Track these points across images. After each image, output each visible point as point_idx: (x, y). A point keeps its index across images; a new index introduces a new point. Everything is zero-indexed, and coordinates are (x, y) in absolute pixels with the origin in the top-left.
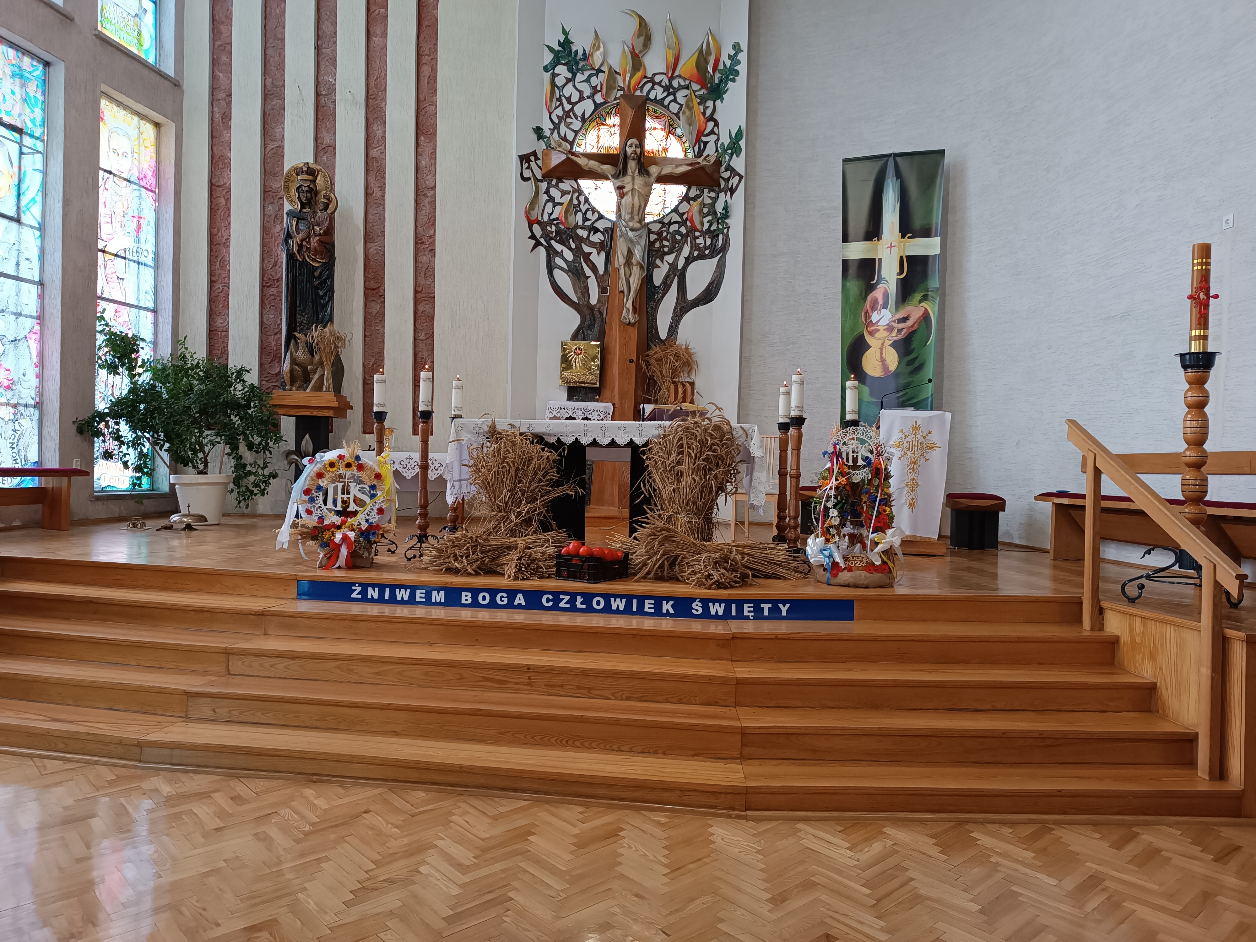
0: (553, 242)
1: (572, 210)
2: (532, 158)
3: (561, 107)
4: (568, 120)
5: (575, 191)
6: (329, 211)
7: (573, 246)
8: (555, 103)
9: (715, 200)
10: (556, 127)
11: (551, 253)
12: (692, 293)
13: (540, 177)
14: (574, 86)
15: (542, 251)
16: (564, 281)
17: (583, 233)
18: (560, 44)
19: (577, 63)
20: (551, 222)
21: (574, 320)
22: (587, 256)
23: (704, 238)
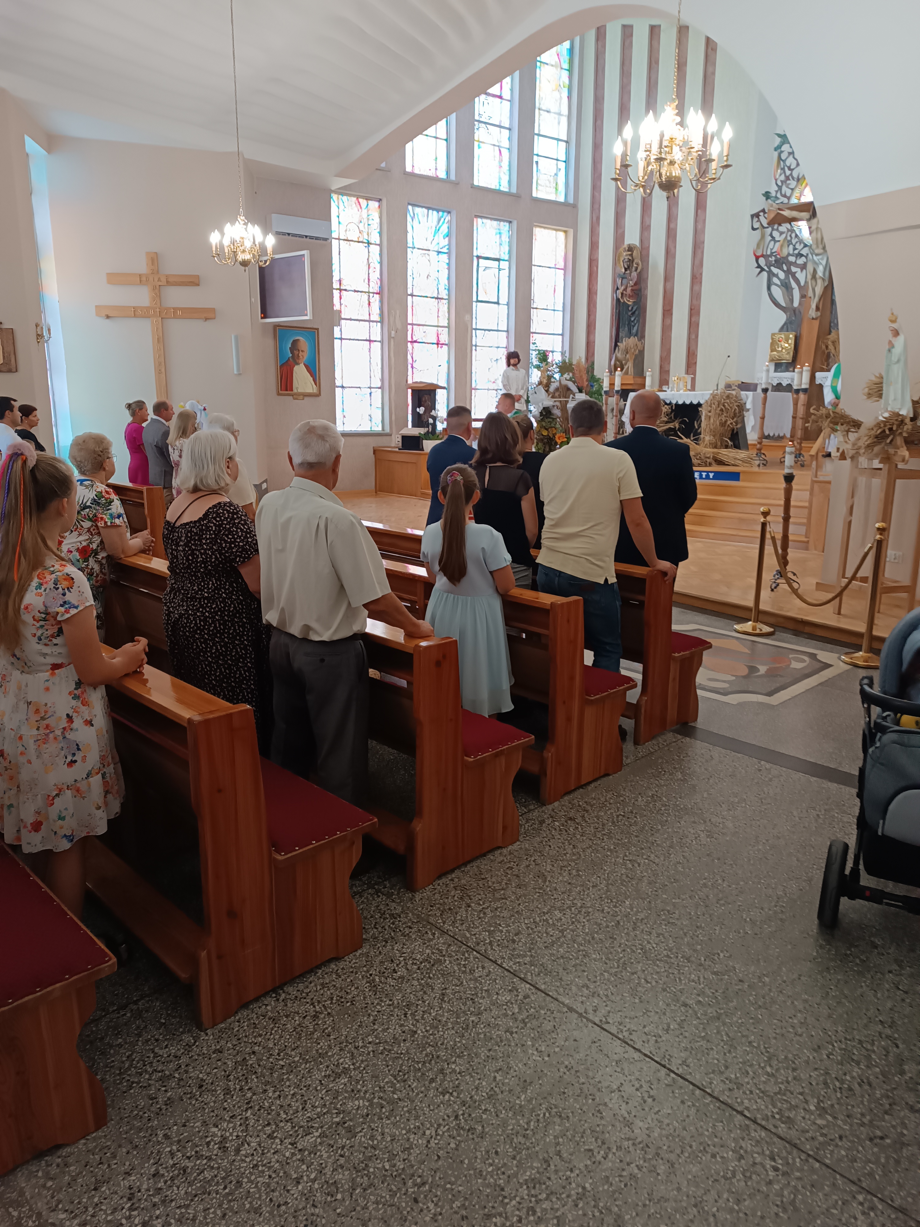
0: (772, 268)
1: (786, 244)
2: (761, 214)
3: (783, 174)
4: (788, 182)
5: (788, 230)
6: (638, 271)
7: (785, 268)
8: (780, 172)
10: (780, 188)
11: (771, 274)
13: (766, 226)
15: (765, 274)
16: (777, 292)
17: (792, 259)
20: (772, 254)
21: (782, 318)
22: (794, 275)
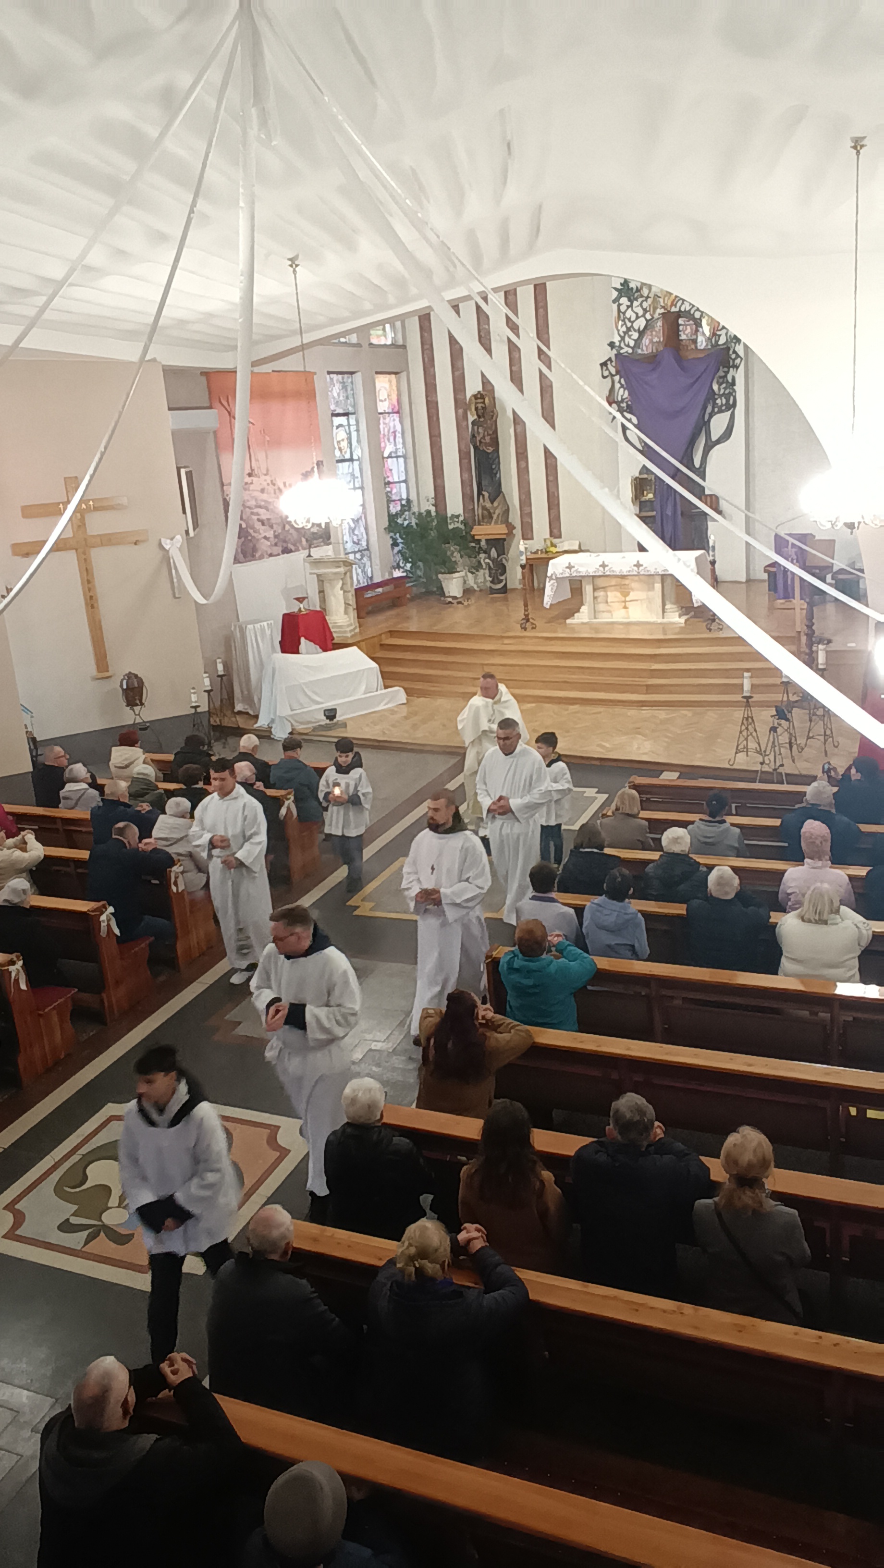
2: (609, 363)
3: (624, 326)
4: (630, 333)
8: (620, 323)
9: (728, 372)
12: (714, 437)
13: (614, 372)
14: (632, 310)
18: (622, 285)
19: (633, 296)
23: (721, 400)
